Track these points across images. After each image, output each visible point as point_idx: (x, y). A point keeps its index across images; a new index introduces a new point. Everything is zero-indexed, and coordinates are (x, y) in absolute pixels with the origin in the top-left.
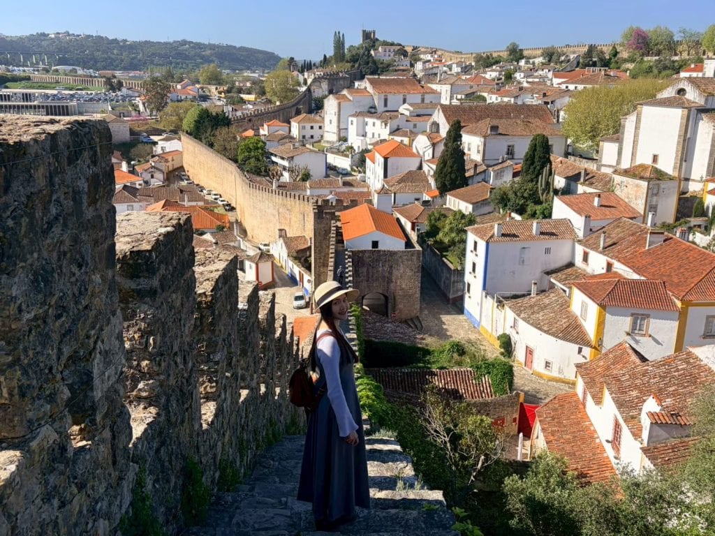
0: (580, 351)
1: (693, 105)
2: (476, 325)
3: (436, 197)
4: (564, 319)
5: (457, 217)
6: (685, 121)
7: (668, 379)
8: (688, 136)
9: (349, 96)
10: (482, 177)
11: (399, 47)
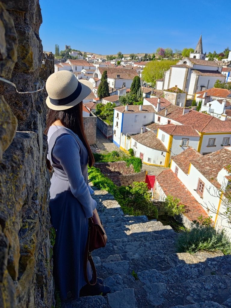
0: (162, 153)
1: (189, 67)
2: (118, 146)
3: (98, 100)
4: (155, 141)
5: (109, 105)
6: (187, 73)
7: (221, 161)
8: (188, 79)
9: (62, 66)
10: (115, 93)
11: (79, 52)
